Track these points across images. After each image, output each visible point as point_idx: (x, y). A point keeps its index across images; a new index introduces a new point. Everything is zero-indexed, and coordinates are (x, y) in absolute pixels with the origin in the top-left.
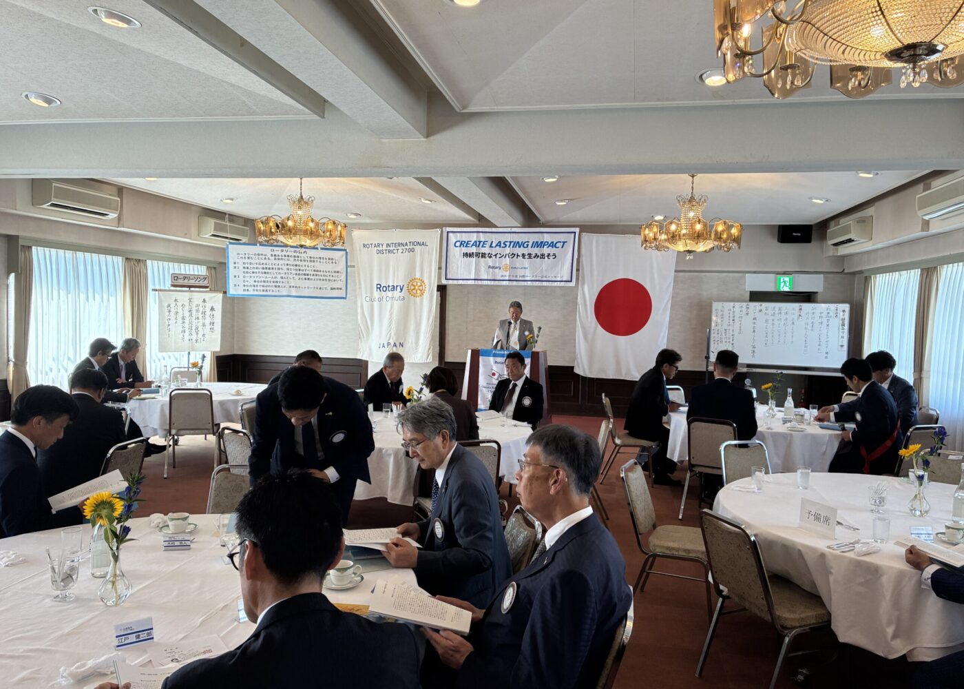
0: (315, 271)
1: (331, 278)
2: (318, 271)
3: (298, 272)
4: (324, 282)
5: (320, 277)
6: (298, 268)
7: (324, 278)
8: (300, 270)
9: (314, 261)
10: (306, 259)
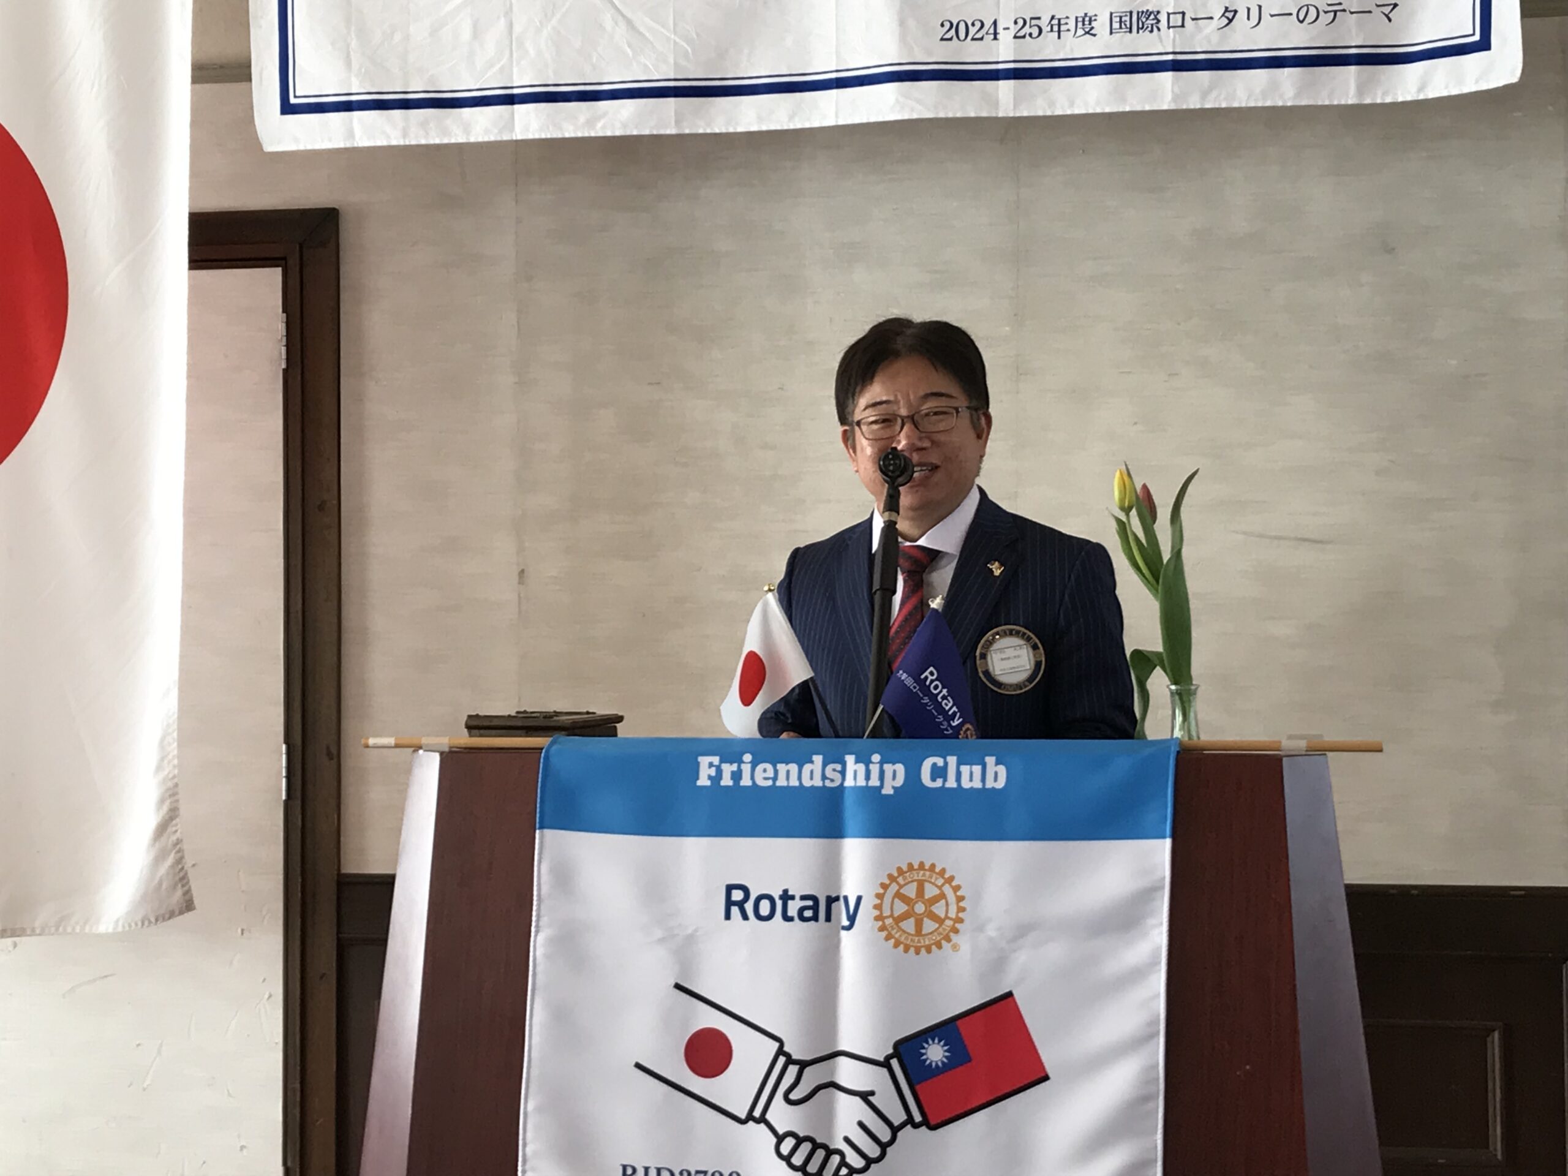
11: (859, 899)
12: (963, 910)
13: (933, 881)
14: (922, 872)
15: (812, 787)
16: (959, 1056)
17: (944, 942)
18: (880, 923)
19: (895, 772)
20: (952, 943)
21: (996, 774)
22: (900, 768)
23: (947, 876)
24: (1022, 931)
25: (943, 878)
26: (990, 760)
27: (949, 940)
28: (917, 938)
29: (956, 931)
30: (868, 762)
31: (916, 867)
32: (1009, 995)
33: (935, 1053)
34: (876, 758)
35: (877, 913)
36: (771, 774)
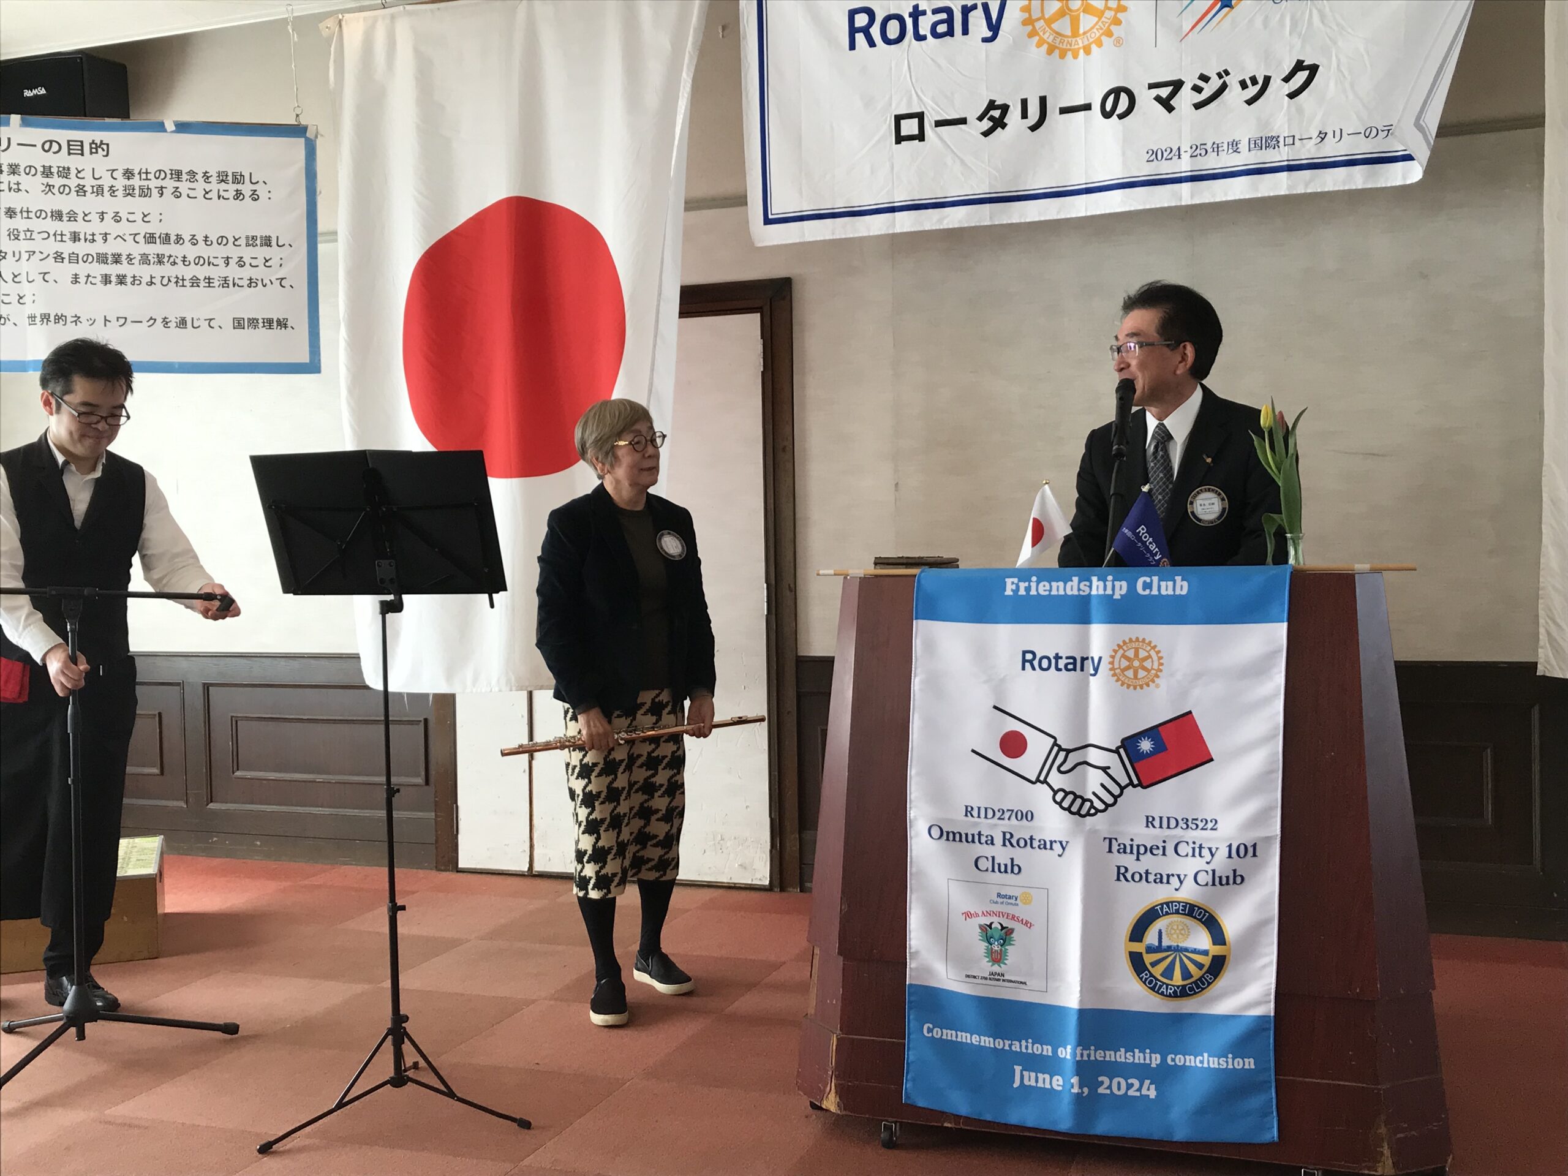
0: (150, 239)
1: (233, 272)
2: (166, 239)
3: (67, 248)
4: (202, 291)
5: (180, 270)
6: (66, 227)
7: (201, 272)
8: (75, 237)
9: (145, 192)
10: (106, 182)
11: (1100, 658)
12: (1162, 664)
13: (1144, 647)
14: (1137, 643)
15: (1073, 596)
16: (1160, 747)
17: (1150, 683)
18: (1112, 672)
19: (1121, 586)
20: (1156, 682)
21: (1182, 586)
22: (1124, 584)
23: (1152, 645)
24: (1198, 676)
25: (1150, 646)
26: (1178, 579)
27: (1153, 681)
28: (1134, 681)
29: (1158, 677)
30: (1105, 580)
31: (1134, 640)
32: (1190, 712)
33: (1146, 745)
34: (1110, 578)
35: (1111, 666)
36: (1048, 588)
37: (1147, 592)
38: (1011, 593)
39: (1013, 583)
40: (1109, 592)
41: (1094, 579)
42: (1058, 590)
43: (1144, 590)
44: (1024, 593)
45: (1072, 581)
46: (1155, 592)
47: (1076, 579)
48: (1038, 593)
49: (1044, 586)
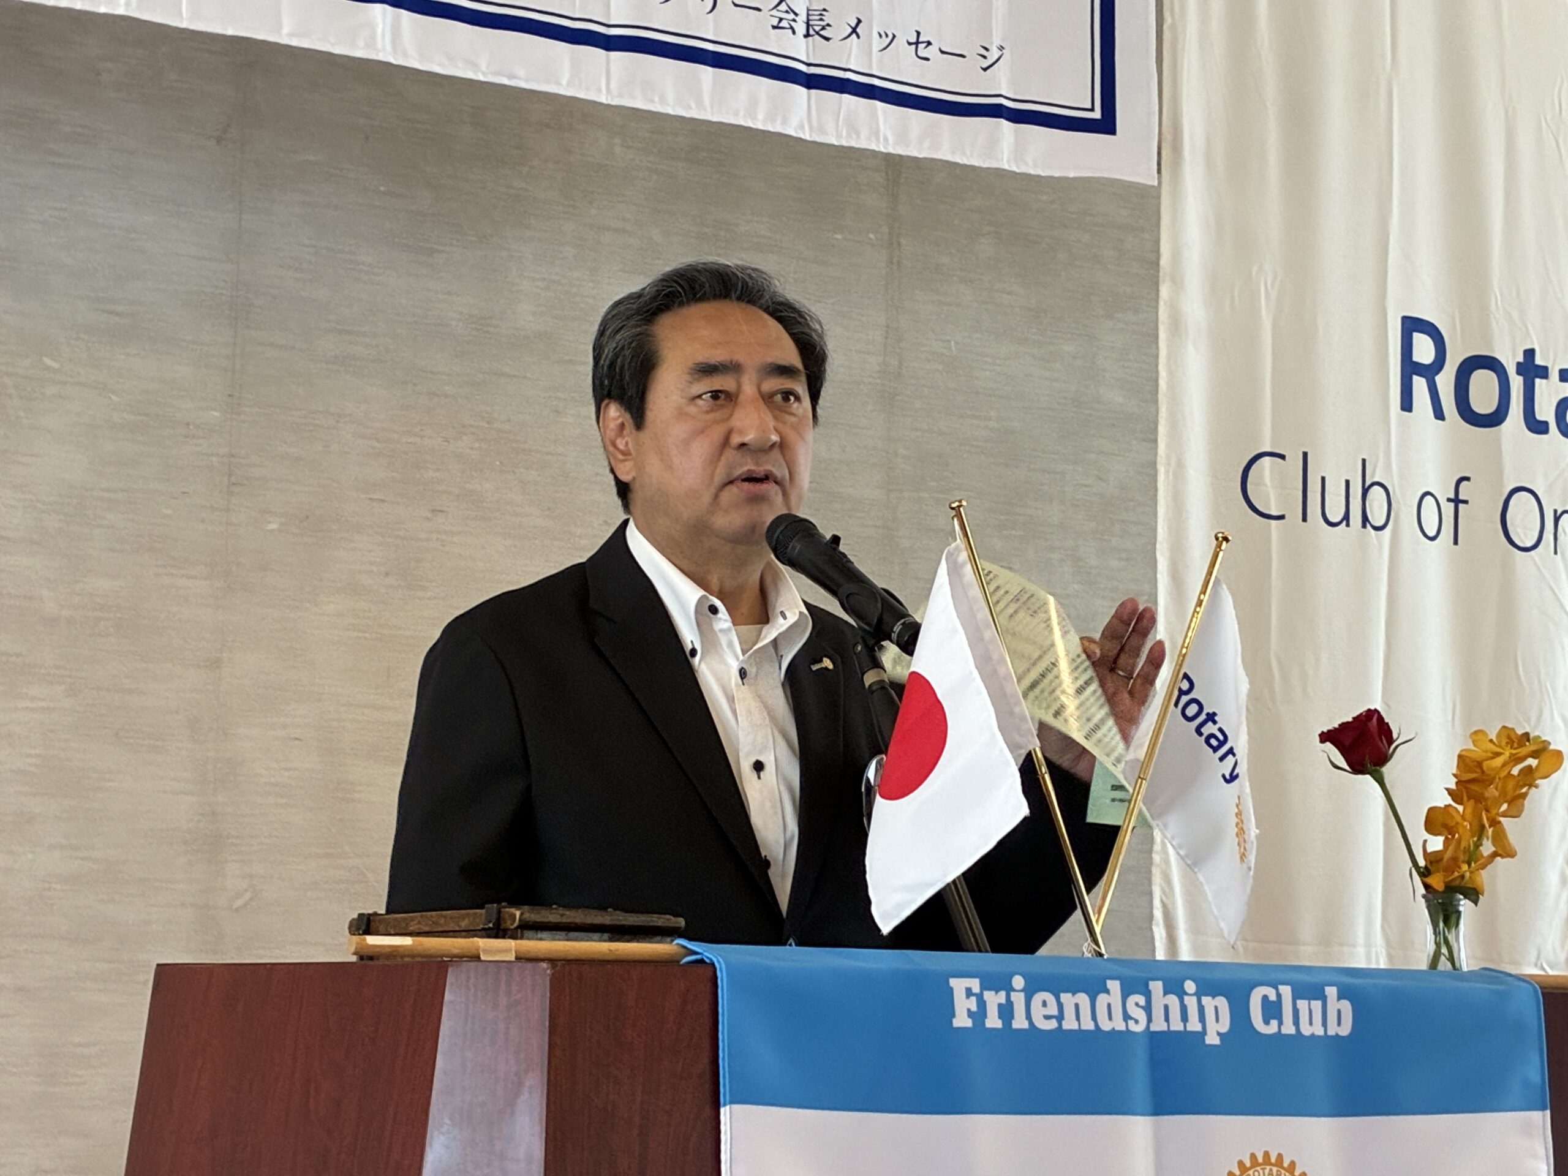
14: (1268, 1168)
15: (1113, 1032)
21: (1339, 1015)
22: (1222, 1003)
30: (1180, 993)
31: (1260, 1160)
34: (1190, 986)
36: (1053, 1010)
37: (1272, 1028)
38: (969, 1023)
39: (969, 992)
40: (1194, 1025)
41: (1156, 987)
42: (1078, 1018)
43: (1267, 1022)
44: (998, 1024)
45: (1107, 992)
46: (1289, 1029)
47: (1114, 986)
48: (1031, 1023)
49: (1044, 1004)
